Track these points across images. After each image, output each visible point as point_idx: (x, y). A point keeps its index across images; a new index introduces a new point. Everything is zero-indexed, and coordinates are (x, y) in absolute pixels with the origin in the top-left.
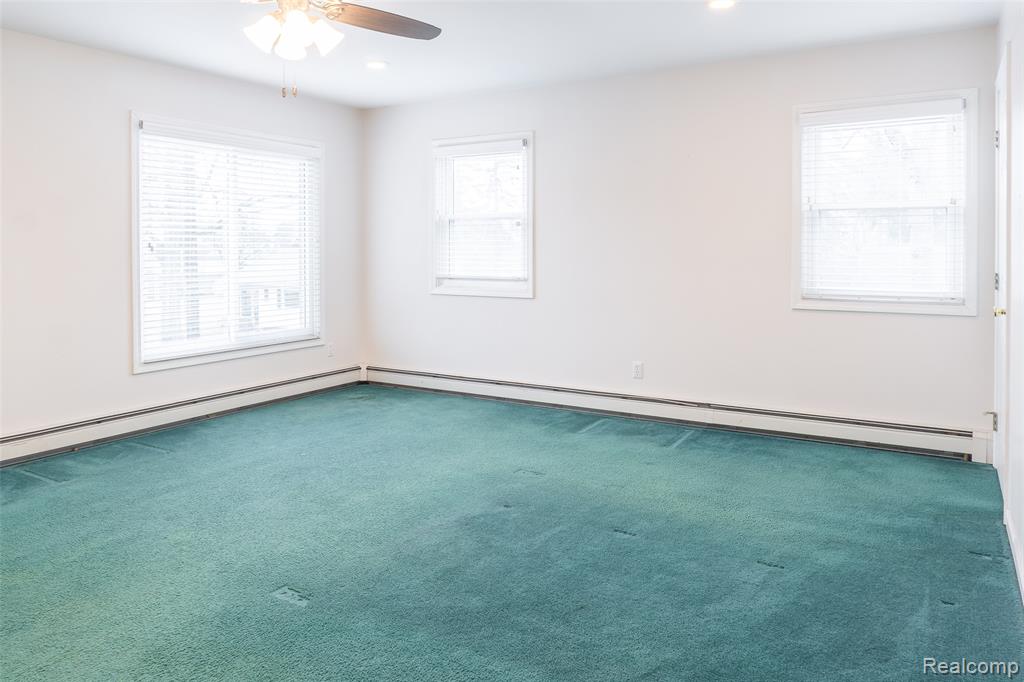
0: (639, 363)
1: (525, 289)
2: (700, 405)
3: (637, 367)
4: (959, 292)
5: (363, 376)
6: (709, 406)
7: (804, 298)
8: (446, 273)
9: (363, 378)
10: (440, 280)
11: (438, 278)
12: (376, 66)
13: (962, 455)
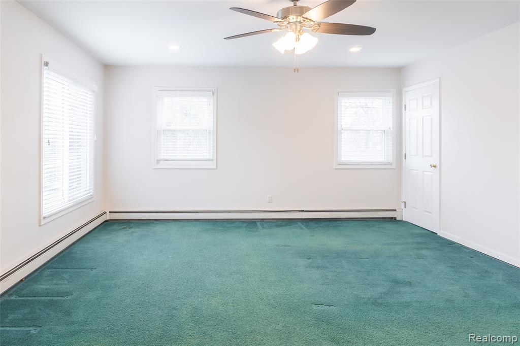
0: (270, 196)
1: (212, 165)
2: (299, 211)
3: (269, 197)
4: (391, 160)
5: (108, 217)
6: (303, 211)
7: (339, 165)
8: (162, 157)
9: (108, 218)
10: (158, 161)
11: (158, 160)
12: (174, 48)
13: (392, 218)
